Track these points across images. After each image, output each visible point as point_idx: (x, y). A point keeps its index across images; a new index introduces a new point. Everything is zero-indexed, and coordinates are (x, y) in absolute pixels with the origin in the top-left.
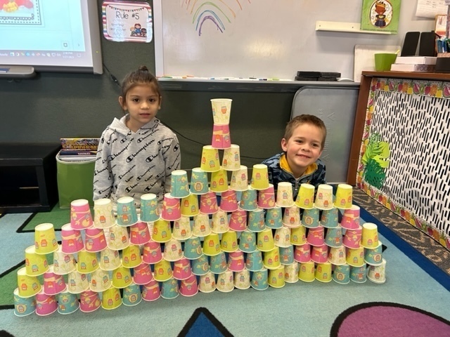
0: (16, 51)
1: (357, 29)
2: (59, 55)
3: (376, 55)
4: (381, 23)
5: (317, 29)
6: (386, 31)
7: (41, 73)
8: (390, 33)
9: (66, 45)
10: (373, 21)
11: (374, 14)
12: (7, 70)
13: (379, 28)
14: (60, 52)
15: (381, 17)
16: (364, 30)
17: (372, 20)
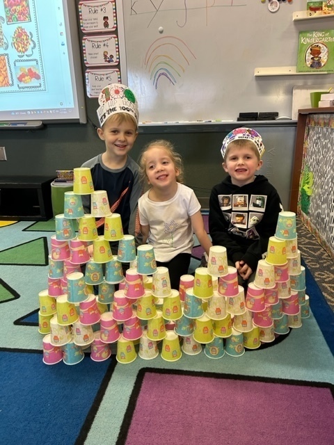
0: (30, 111)
1: (293, 72)
2: (57, 111)
3: (311, 94)
6: (322, 71)
7: (46, 125)
8: (326, 73)
9: (61, 104)
12: (25, 124)
13: (315, 69)
14: (58, 109)
15: (316, 59)
16: (300, 72)
17: (308, 63)
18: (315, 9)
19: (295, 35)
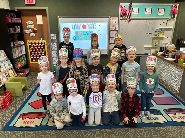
1: (151, 47)
3: (155, 51)
4: (156, 45)
5: (144, 46)
10: (154, 45)
11: (154, 44)
18: (156, 36)
19: (152, 40)
